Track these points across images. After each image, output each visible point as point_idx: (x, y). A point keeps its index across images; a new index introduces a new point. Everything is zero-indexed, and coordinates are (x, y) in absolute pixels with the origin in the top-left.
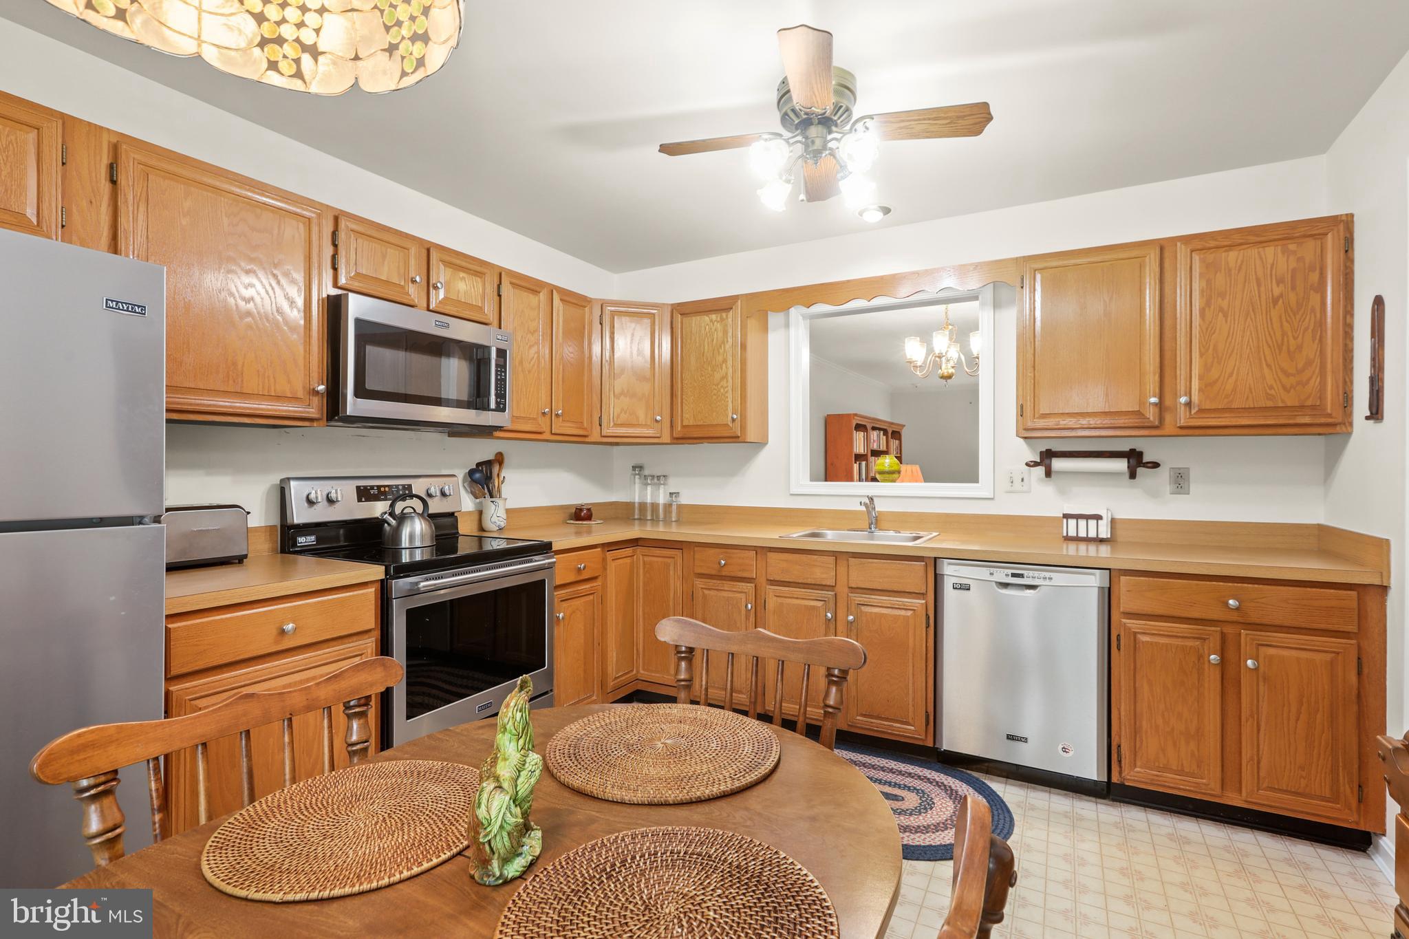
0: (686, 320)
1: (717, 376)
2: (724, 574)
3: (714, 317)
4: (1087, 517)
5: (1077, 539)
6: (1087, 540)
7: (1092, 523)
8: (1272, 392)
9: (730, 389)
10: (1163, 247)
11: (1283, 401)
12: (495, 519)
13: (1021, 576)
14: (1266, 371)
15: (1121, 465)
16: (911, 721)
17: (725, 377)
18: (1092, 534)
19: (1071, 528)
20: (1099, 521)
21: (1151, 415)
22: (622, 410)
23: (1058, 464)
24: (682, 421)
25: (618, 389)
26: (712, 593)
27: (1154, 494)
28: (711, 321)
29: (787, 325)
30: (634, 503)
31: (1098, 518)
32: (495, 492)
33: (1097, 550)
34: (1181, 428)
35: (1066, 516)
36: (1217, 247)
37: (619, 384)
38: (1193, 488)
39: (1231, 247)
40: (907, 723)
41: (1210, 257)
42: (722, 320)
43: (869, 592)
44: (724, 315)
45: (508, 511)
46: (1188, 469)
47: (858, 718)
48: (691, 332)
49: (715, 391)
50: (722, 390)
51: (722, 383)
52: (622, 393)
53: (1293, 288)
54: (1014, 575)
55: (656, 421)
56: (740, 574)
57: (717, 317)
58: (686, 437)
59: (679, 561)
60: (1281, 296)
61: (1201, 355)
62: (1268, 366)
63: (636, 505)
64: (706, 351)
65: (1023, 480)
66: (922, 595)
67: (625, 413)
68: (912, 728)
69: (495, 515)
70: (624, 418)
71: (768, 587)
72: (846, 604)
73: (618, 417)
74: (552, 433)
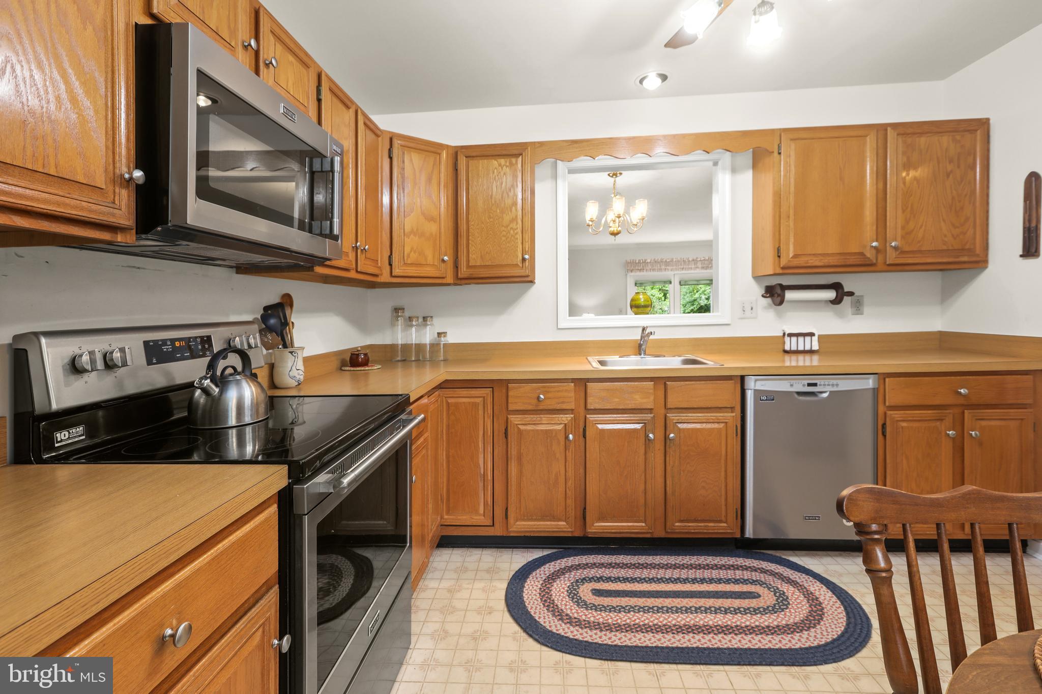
0: (472, 163)
1: (507, 218)
2: (541, 408)
3: (502, 161)
4: (804, 335)
5: (797, 352)
6: (804, 352)
7: (808, 339)
8: (946, 239)
9: (519, 231)
10: (882, 129)
11: (952, 246)
12: (294, 373)
13: (815, 385)
14: (942, 224)
15: (831, 294)
16: (724, 519)
17: (514, 220)
18: (808, 348)
19: (791, 344)
20: (813, 338)
21: (870, 254)
22: (412, 249)
23: (790, 295)
24: (468, 261)
25: (408, 228)
26: (529, 428)
27: (841, 315)
28: (500, 165)
29: (555, 177)
30: (426, 344)
31: (811, 335)
32: (288, 342)
33: (811, 360)
34: (889, 265)
35: (790, 335)
36: (914, 134)
37: (409, 223)
38: (866, 310)
39: (921, 134)
40: (722, 522)
41: (909, 140)
42: (511, 164)
43: (684, 411)
44: (514, 160)
45: (306, 360)
46: (862, 296)
47: (677, 525)
48: (478, 175)
49: (504, 233)
50: (512, 232)
51: (511, 226)
52: (412, 232)
53: (959, 167)
54: (809, 385)
55: (443, 261)
56: (559, 407)
57: (506, 162)
58: (460, 280)
59: (489, 400)
60: (951, 171)
61: (904, 211)
62: (944, 220)
63: (442, 346)
64: (494, 193)
65: (752, 309)
66: (732, 409)
67: (415, 252)
68: (726, 525)
69: (294, 368)
70: (413, 257)
71: (588, 416)
72: (663, 424)
73: (409, 256)
74: (357, 271)
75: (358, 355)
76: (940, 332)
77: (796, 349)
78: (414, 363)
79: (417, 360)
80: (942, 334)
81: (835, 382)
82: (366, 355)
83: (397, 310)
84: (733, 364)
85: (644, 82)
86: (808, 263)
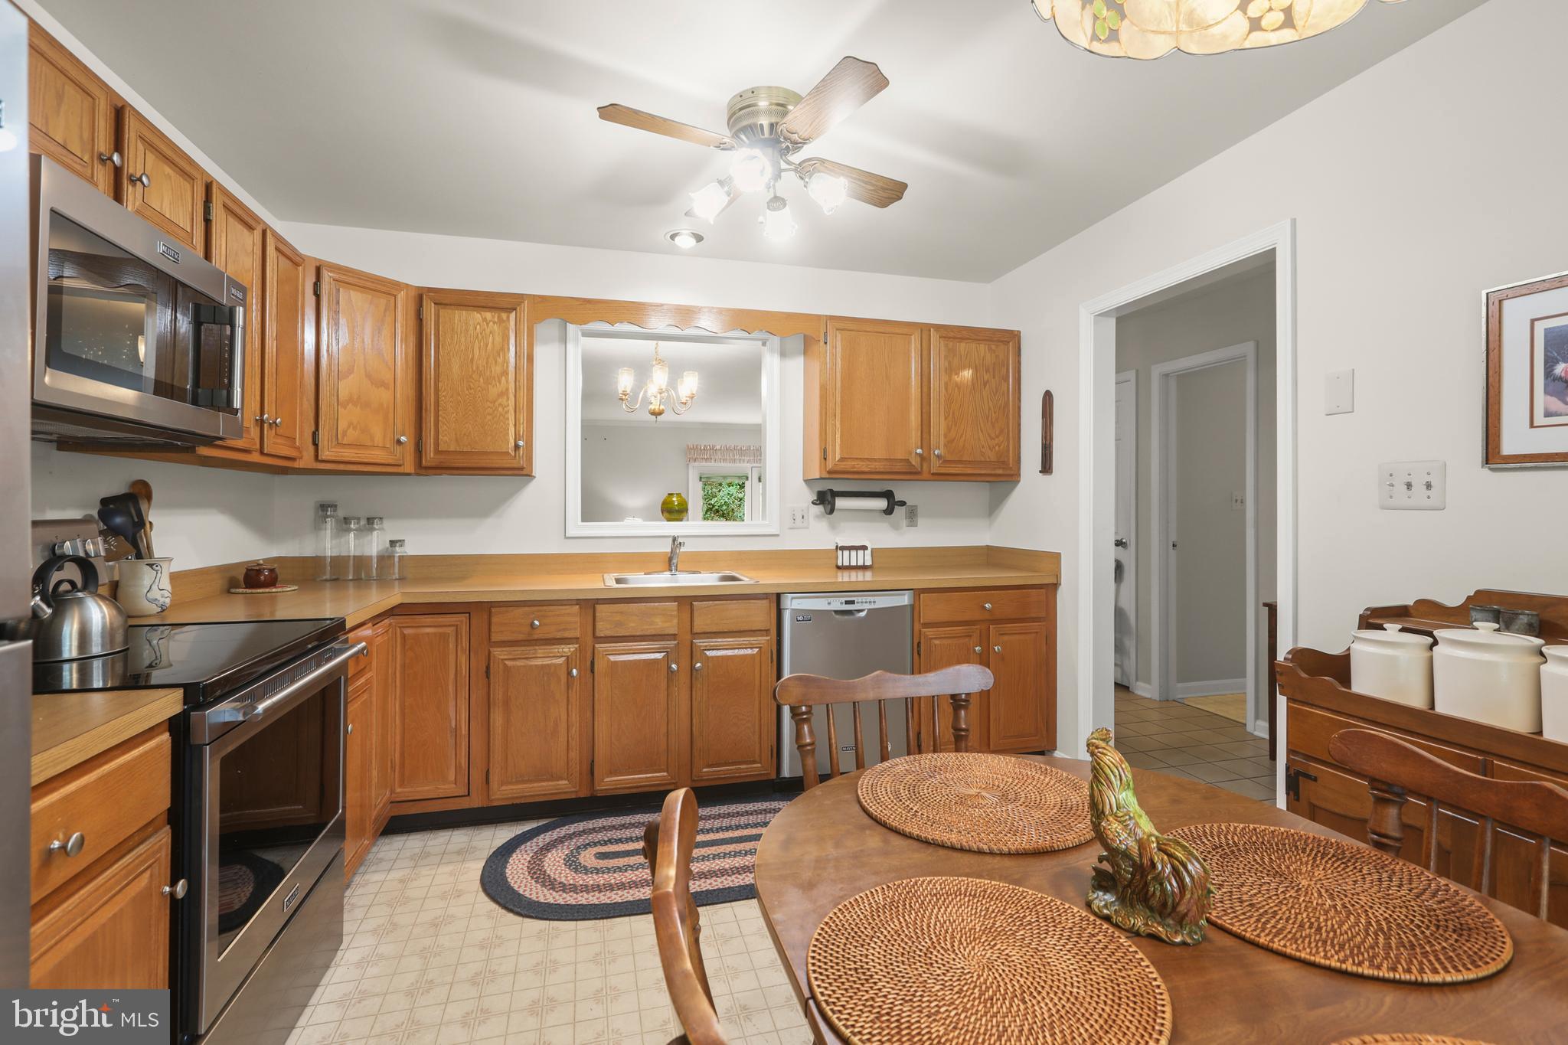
0: (445, 313)
1: (494, 391)
2: (536, 637)
3: (488, 315)
4: (857, 548)
5: (850, 568)
6: (857, 568)
7: (861, 553)
8: (983, 450)
9: (511, 408)
10: (925, 329)
11: (989, 457)
12: (155, 594)
13: (853, 602)
14: (981, 434)
15: (882, 504)
16: (758, 759)
17: (504, 393)
18: (860, 563)
19: (844, 559)
20: (866, 551)
21: (916, 461)
22: (350, 424)
23: (840, 503)
24: (437, 444)
25: (344, 394)
26: (519, 663)
27: (896, 527)
28: (485, 320)
29: (564, 340)
30: (371, 556)
31: (864, 548)
32: (144, 551)
33: (864, 576)
34: (933, 474)
35: (843, 548)
36: (955, 338)
37: (345, 388)
38: (921, 521)
39: (962, 339)
40: (754, 762)
41: (951, 344)
42: (501, 320)
43: (713, 635)
44: (504, 316)
45: (175, 577)
46: (916, 506)
47: (705, 770)
48: (453, 329)
49: (491, 410)
50: (500, 409)
51: (500, 400)
52: (350, 400)
53: (994, 377)
54: (847, 602)
55: (399, 442)
56: (559, 635)
57: (493, 317)
58: (423, 469)
59: (464, 629)
60: (988, 381)
61: (946, 419)
62: (982, 431)
63: (397, 559)
64: (476, 356)
65: (803, 517)
66: (767, 632)
67: (355, 428)
68: (759, 765)
69: (155, 587)
70: (352, 435)
71: (597, 645)
72: (689, 652)
73: (344, 434)
74: (262, 453)
75: (259, 572)
76: (987, 546)
77: (848, 564)
78: (351, 584)
79: (357, 580)
80: (989, 549)
81: (872, 599)
82: (272, 571)
83: (324, 507)
84: (768, 580)
85: (677, 239)
86: (855, 468)
